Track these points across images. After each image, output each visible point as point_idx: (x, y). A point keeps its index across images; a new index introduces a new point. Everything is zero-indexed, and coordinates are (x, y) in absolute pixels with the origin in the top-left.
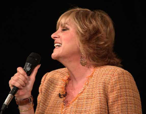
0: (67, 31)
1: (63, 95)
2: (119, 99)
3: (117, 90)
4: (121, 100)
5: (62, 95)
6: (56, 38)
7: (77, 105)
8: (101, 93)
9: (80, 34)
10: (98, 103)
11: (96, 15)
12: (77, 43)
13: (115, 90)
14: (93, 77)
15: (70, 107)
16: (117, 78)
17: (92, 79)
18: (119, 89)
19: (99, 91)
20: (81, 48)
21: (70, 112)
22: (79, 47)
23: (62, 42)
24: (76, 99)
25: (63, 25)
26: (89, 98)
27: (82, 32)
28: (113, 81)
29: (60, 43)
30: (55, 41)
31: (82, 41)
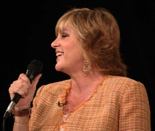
0: (67, 38)
1: (63, 104)
2: (135, 111)
3: (132, 101)
4: (136, 112)
5: (61, 104)
6: (57, 47)
7: (82, 112)
8: (113, 102)
9: (81, 40)
10: (108, 111)
11: (96, 14)
12: (80, 51)
13: (131, 102)
14: (103, 86)
15: (74, 113)
16: (133, 88)
17: (102, 87)
18: (135, 101)
19: (112, 100)
20: (85, 56)
21: (74, 118)
22: (83, 54)
23: (63, 51)
24: (82, 105)
25: (62, 32)
26: (96, 106)
27: (84, 38)
28: (129, 91)
29: (62, 52)
30: (56, 50)
31: (85, 48)
